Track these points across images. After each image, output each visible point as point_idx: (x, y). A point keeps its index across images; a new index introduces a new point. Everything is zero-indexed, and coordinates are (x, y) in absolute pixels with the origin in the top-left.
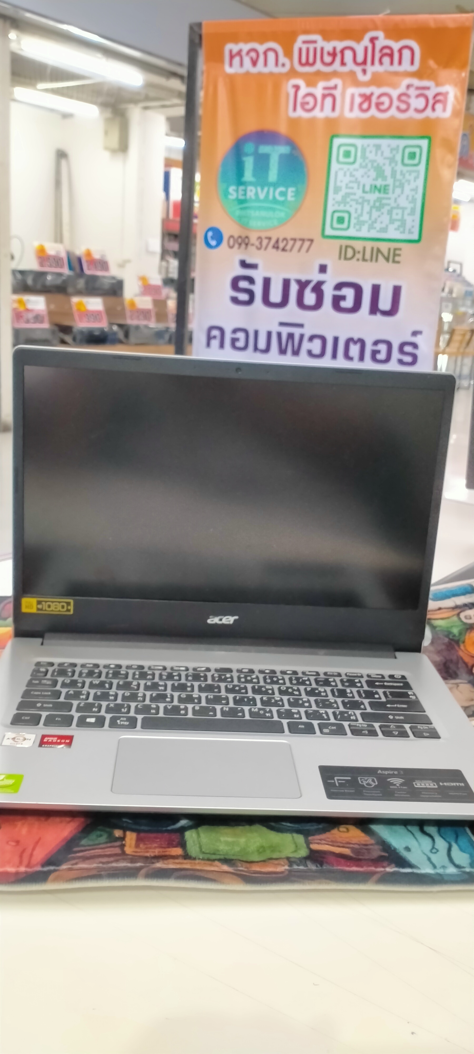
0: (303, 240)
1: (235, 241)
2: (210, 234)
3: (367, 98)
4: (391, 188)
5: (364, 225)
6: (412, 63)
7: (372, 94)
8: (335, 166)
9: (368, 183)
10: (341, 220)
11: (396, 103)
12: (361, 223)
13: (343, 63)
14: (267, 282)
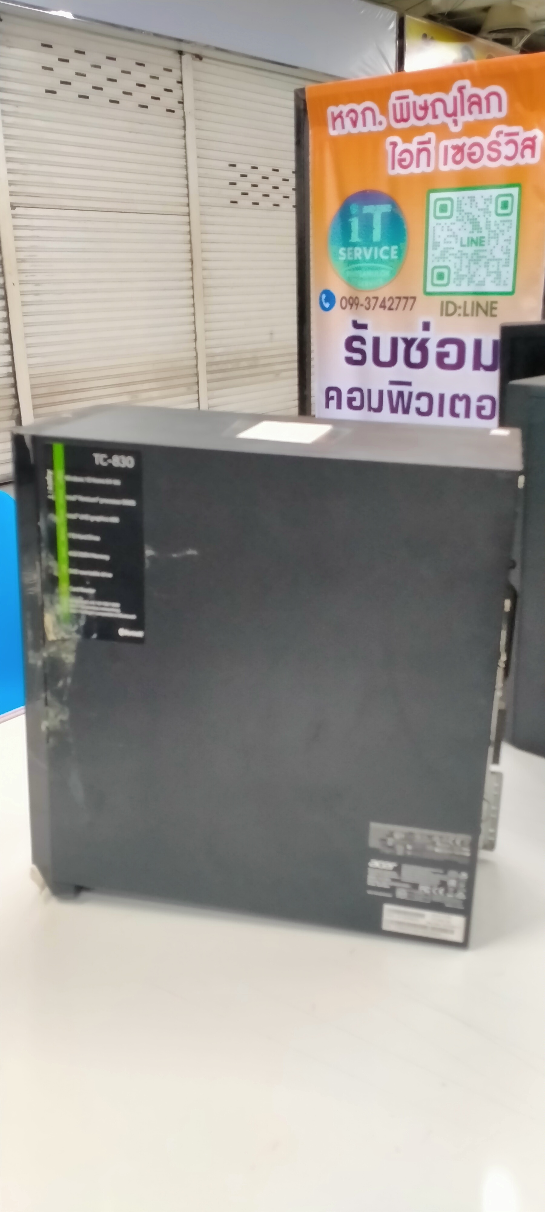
0: (406, 298)
1: (348, 301)
2: (324, 296)
3: (459, 149)
4: (486, 239)
5: (463, 279)
6: (500, 109)
7: (464, 145)
8: (432, 221)
9: (465, 235)
10: (441, 276)
11: (487, 152)
12: (460, 278)
13: (435, 117)
14: (376, 341)
